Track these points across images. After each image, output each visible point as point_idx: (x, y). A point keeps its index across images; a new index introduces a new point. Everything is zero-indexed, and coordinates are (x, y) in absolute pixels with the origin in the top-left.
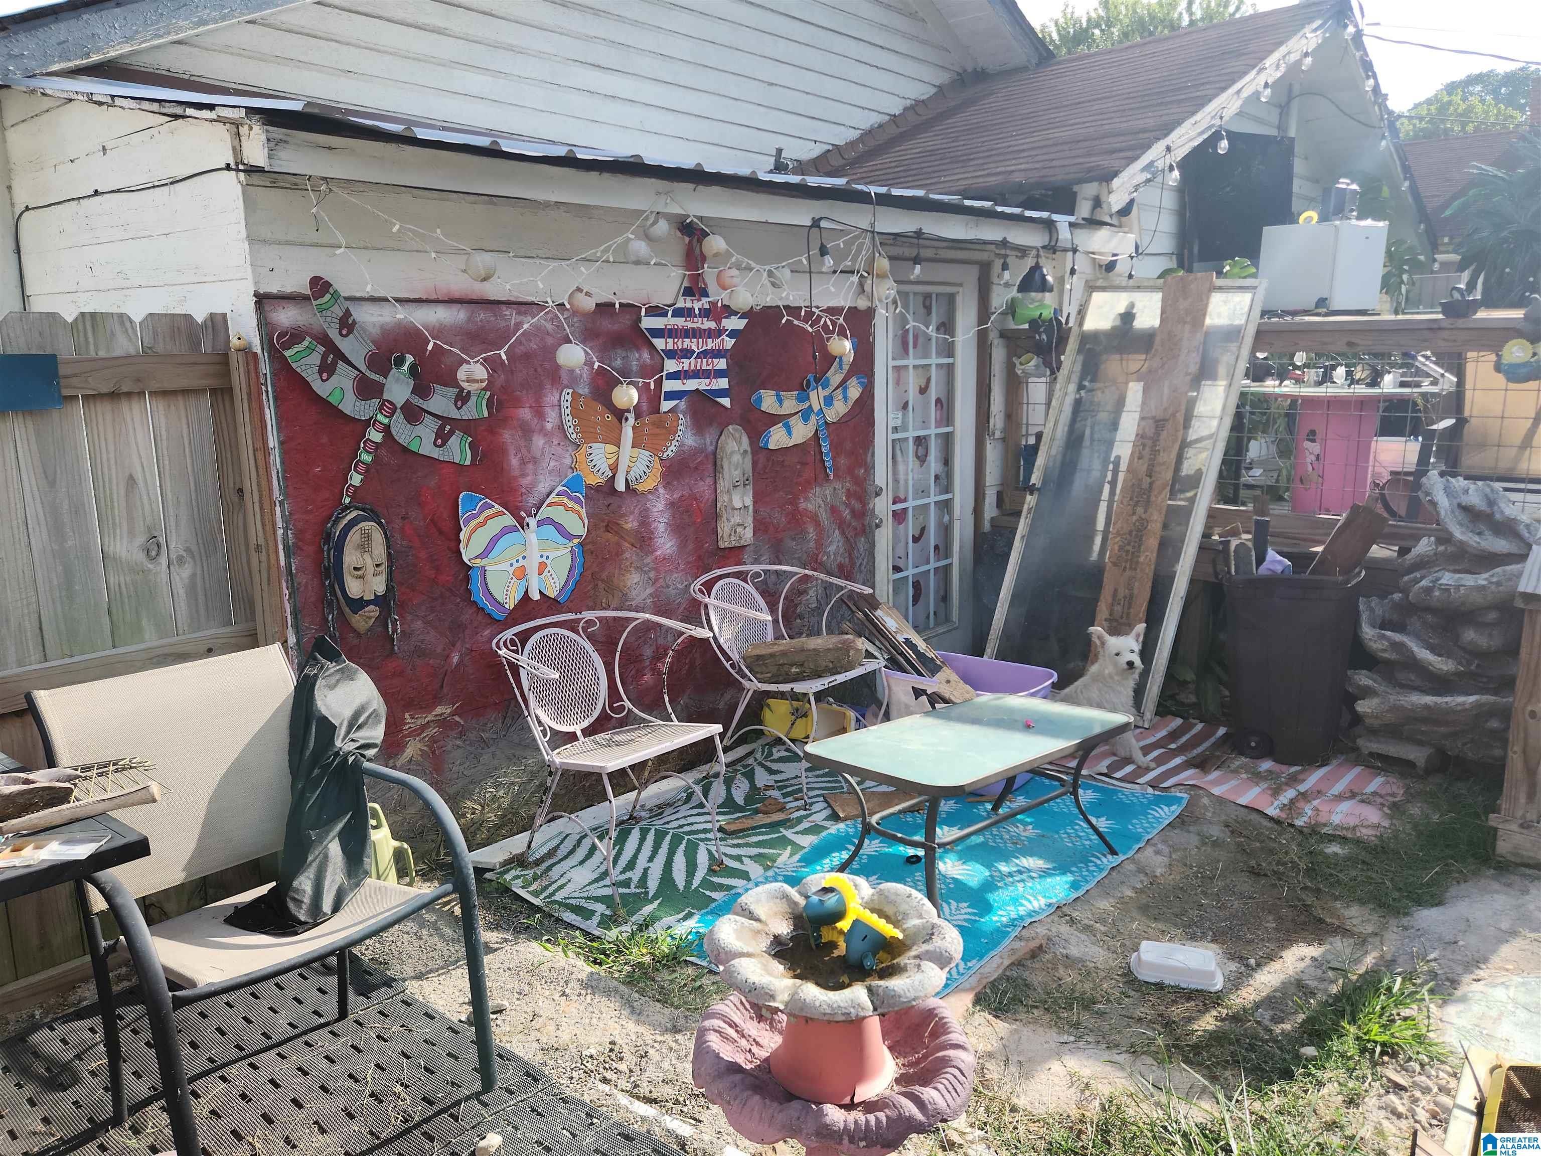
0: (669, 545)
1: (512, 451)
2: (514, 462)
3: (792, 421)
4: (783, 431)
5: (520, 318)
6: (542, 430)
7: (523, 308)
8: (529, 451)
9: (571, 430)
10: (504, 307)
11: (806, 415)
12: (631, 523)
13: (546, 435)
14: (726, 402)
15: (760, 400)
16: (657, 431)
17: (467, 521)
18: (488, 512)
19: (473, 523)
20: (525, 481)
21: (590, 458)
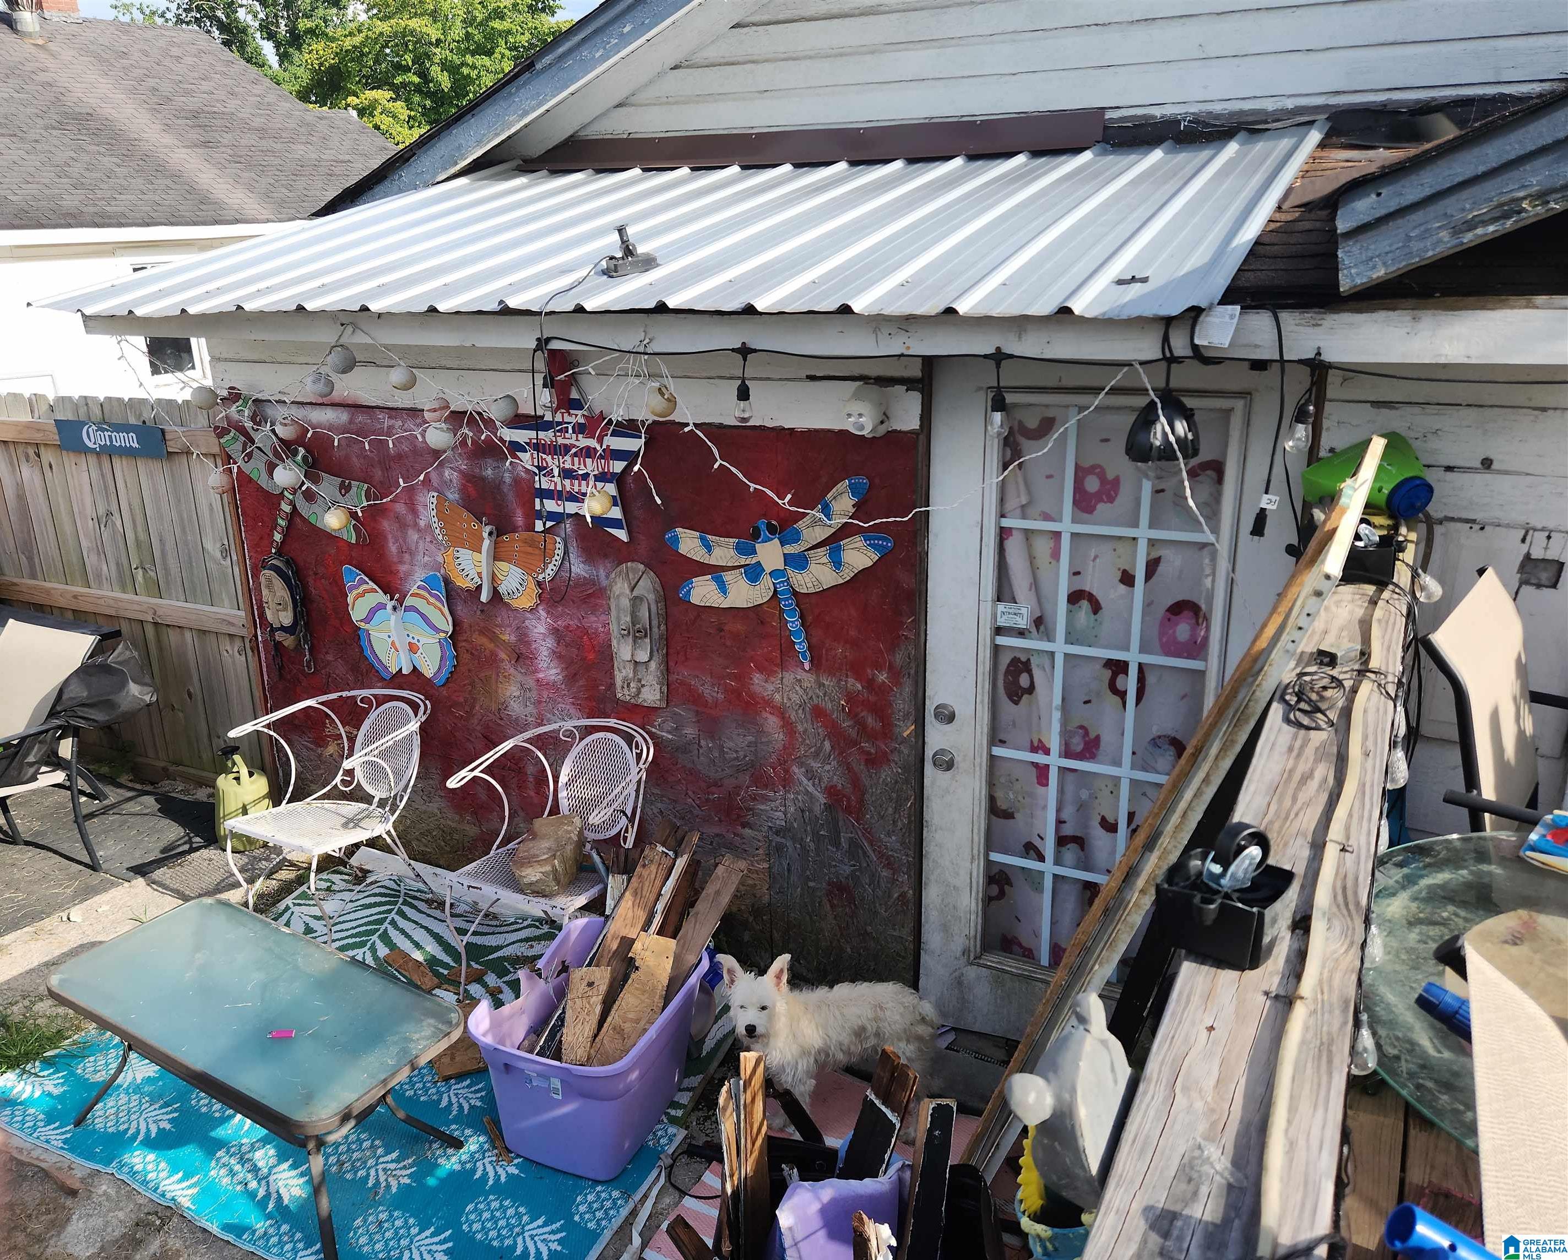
0: (554, 671)
1: (390, 536)
2: (393, 548)
3: (728, 577)
4: (713, 586)
5: (392, 422)
6: (416, 525)
7: (394, 413)
8: (404, 541)
9: (437, 531)
10: (377, 411)
11: (754, 573)
12: (508, 636)
13: (419, 531)
14: (622, 535)
15: (676, 539)
16: (530, 550)
17: (352, 588)
18: (365, 587)
19: (355, 592)
20: (403, 568)
21: (458, 561)
